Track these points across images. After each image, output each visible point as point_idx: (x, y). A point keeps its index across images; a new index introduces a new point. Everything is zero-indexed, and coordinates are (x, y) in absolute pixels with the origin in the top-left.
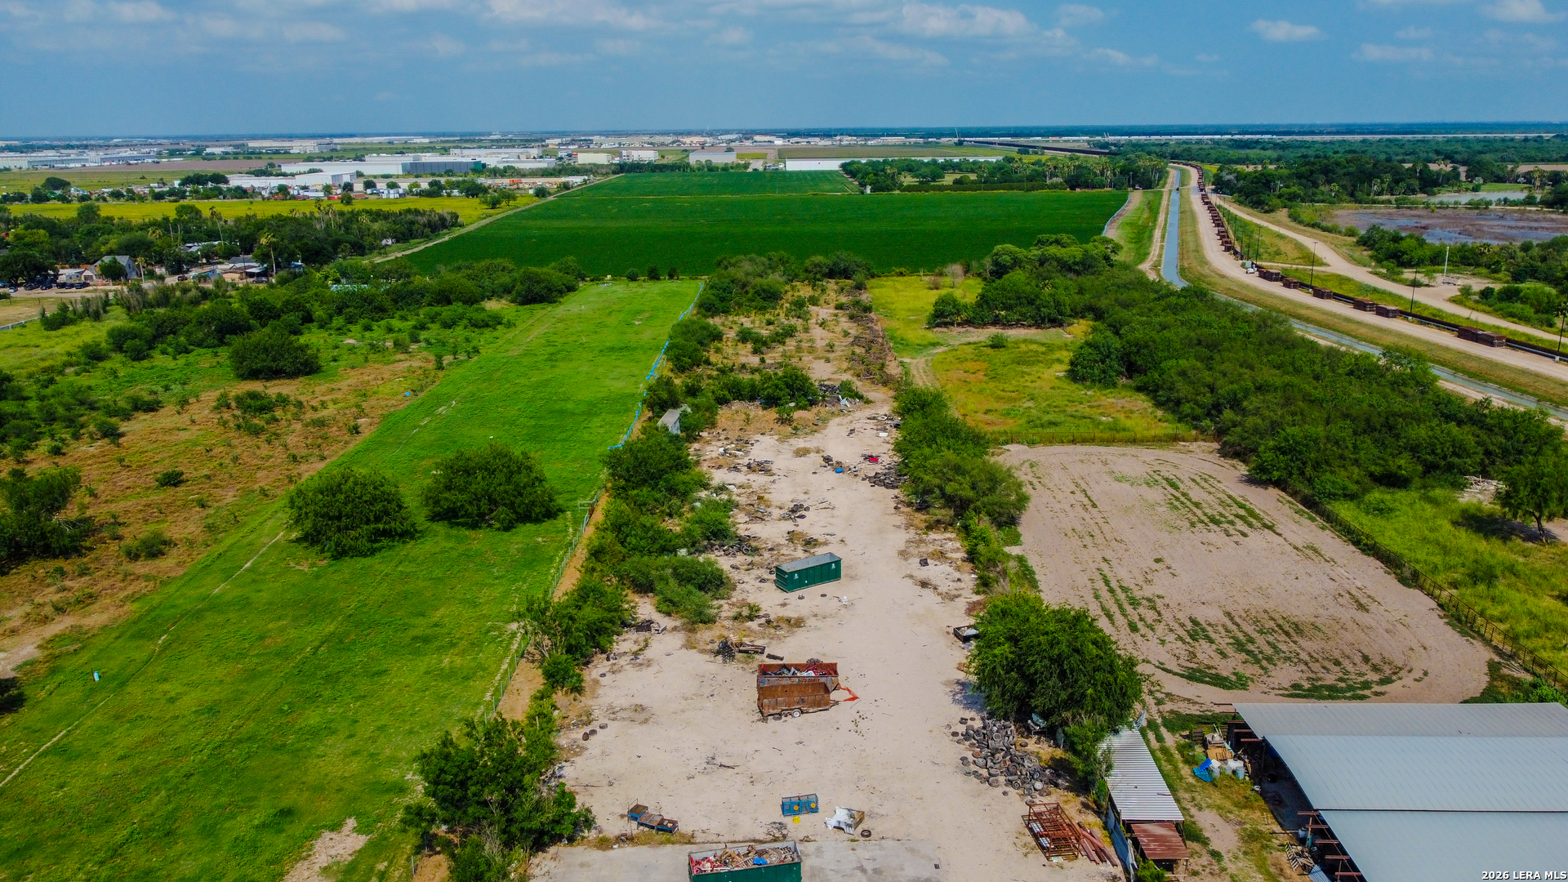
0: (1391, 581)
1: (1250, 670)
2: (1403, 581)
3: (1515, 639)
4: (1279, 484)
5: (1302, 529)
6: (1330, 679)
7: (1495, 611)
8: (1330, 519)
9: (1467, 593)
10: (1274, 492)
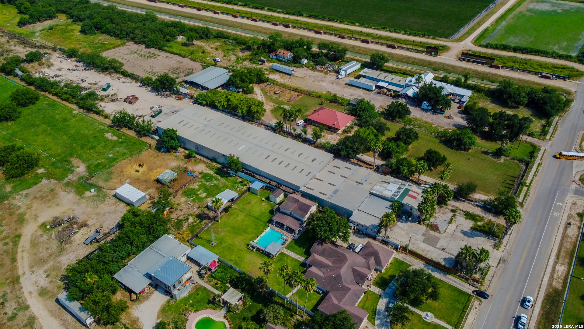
0: (181, 58)
1: (178, 76)
2: (183, 57)
3: (201, 60)
4: (153, 47)
5: (163, 54)
6: (187, 73)
7: (196, 58)
8: (165, 51)
9: (192, 56)
10: (152, 49)
